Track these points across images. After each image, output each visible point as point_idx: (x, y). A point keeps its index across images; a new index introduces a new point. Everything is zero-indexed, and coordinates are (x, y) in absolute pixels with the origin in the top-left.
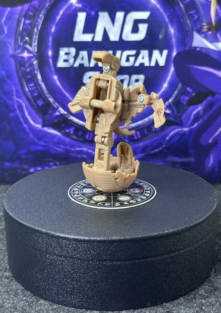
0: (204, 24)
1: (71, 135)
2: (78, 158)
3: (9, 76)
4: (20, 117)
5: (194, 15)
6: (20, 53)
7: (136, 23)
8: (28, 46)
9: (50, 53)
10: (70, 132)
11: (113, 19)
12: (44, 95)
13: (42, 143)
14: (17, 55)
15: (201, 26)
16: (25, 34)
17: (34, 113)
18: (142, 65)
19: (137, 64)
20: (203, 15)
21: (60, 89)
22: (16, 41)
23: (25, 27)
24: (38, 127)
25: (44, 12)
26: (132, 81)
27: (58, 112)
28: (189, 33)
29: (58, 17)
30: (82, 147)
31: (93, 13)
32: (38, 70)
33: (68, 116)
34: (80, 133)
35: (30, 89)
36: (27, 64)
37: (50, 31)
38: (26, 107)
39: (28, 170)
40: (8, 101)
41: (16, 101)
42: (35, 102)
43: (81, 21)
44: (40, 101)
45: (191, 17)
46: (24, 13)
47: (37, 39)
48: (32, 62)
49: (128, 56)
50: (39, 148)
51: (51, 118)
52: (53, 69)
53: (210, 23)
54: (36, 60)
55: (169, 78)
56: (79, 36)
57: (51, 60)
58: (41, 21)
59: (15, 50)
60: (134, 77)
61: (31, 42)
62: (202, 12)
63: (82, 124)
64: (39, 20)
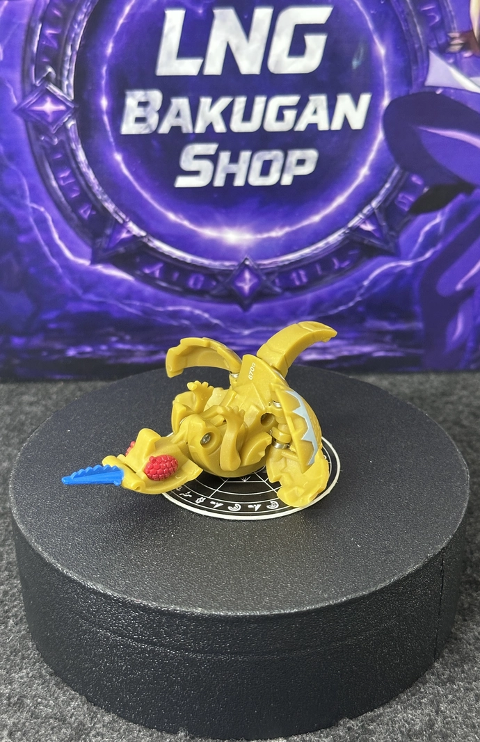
0: (456, 34)
1: (155, 279)
2: (171, 326)
3: (13, 155)
4: (42, 242)
5: (432, 14)
6: (36, 103)
7: (301, 32)
8: (52, 88)
9: (104, 103)
10: (153, 273)
11: (247, 25)
12: (94, 195)
13: (92, 297)
14: (29, 107)
15: (448, 39)
16: (45, 60)
17: (71, 233)
18: (312, 127)
19: (301, 126)
20: (453, 13)
21: (130, 183)
22: (25, 75)
23: (44, 43)
24: (81, 265)
25: (88, 10)
26: (291, 162)
27: (125, 231)
28: (419, 54)
29: (121, 21)
30: (180, 304)
31: (200, 11)
32: (78, 141)
33: (149, 240)
34: (176, 275)
35: (62, 183)
36: (53, 127)
37: (103, 52)
38: (53, 221)
39: (62, 352)
40: (13, 210)
41: (31, 210)
42: (75, 210)
43: (172, 29)
44: (85, 209)
45: (425, 17)
46: (40, 13)
47: (73, 71)
48: (64, 123)
49: (282, 109)
50: (86, 307)
51: (112, 245)
52: (112, 140)
53: (467, 33)
54: (73, 119)
55: (372, 156)
56: (170, 63)
57: (106, 119)
58: (80, 31)
59: (24, 96)
60: (295, 155)
61: (59, 78)
62: (450, 7)
63: (180, 257)
64: (76, 27)
